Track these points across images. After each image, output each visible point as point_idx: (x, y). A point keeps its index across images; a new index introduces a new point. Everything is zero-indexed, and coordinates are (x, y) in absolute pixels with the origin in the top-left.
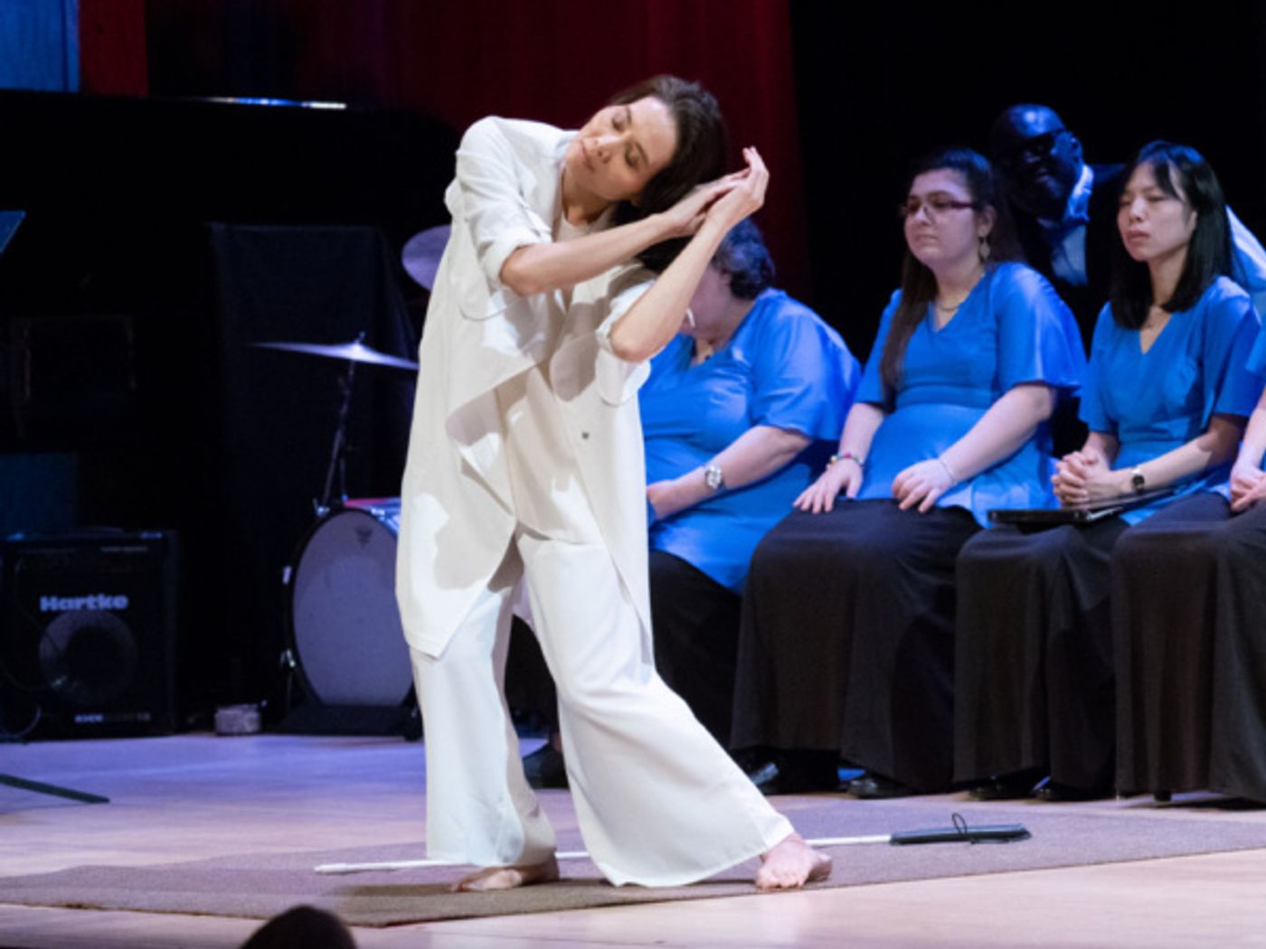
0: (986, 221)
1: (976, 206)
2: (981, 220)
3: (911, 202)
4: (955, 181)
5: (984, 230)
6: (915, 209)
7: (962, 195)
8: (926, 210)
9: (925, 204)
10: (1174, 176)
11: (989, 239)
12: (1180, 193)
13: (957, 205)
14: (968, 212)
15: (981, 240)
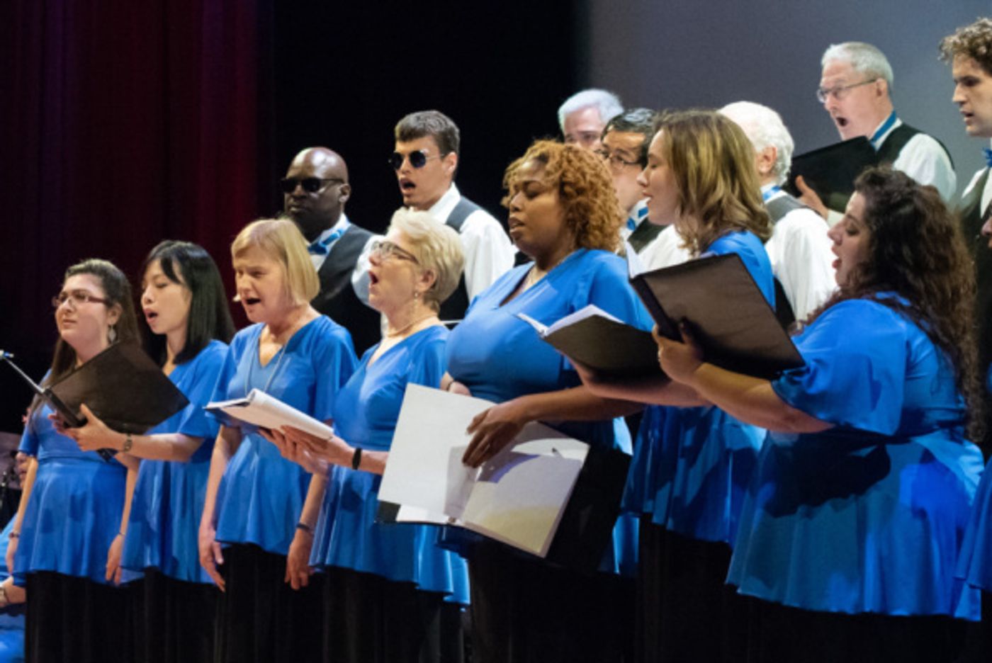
0: (114, 314)
1: (108, 303)
2: (110, 314)
3: (61, 295)
4: (94, 283)
5: (113, 320)
6: (63, 300)
7: (97, 292)
8: (70, 301)
9: (70, 297)
10: (176, 268)
11: (115, 327)
12: (180, 278)
13: (93, 299)
14: (100, 306)
15: (110, 326)
